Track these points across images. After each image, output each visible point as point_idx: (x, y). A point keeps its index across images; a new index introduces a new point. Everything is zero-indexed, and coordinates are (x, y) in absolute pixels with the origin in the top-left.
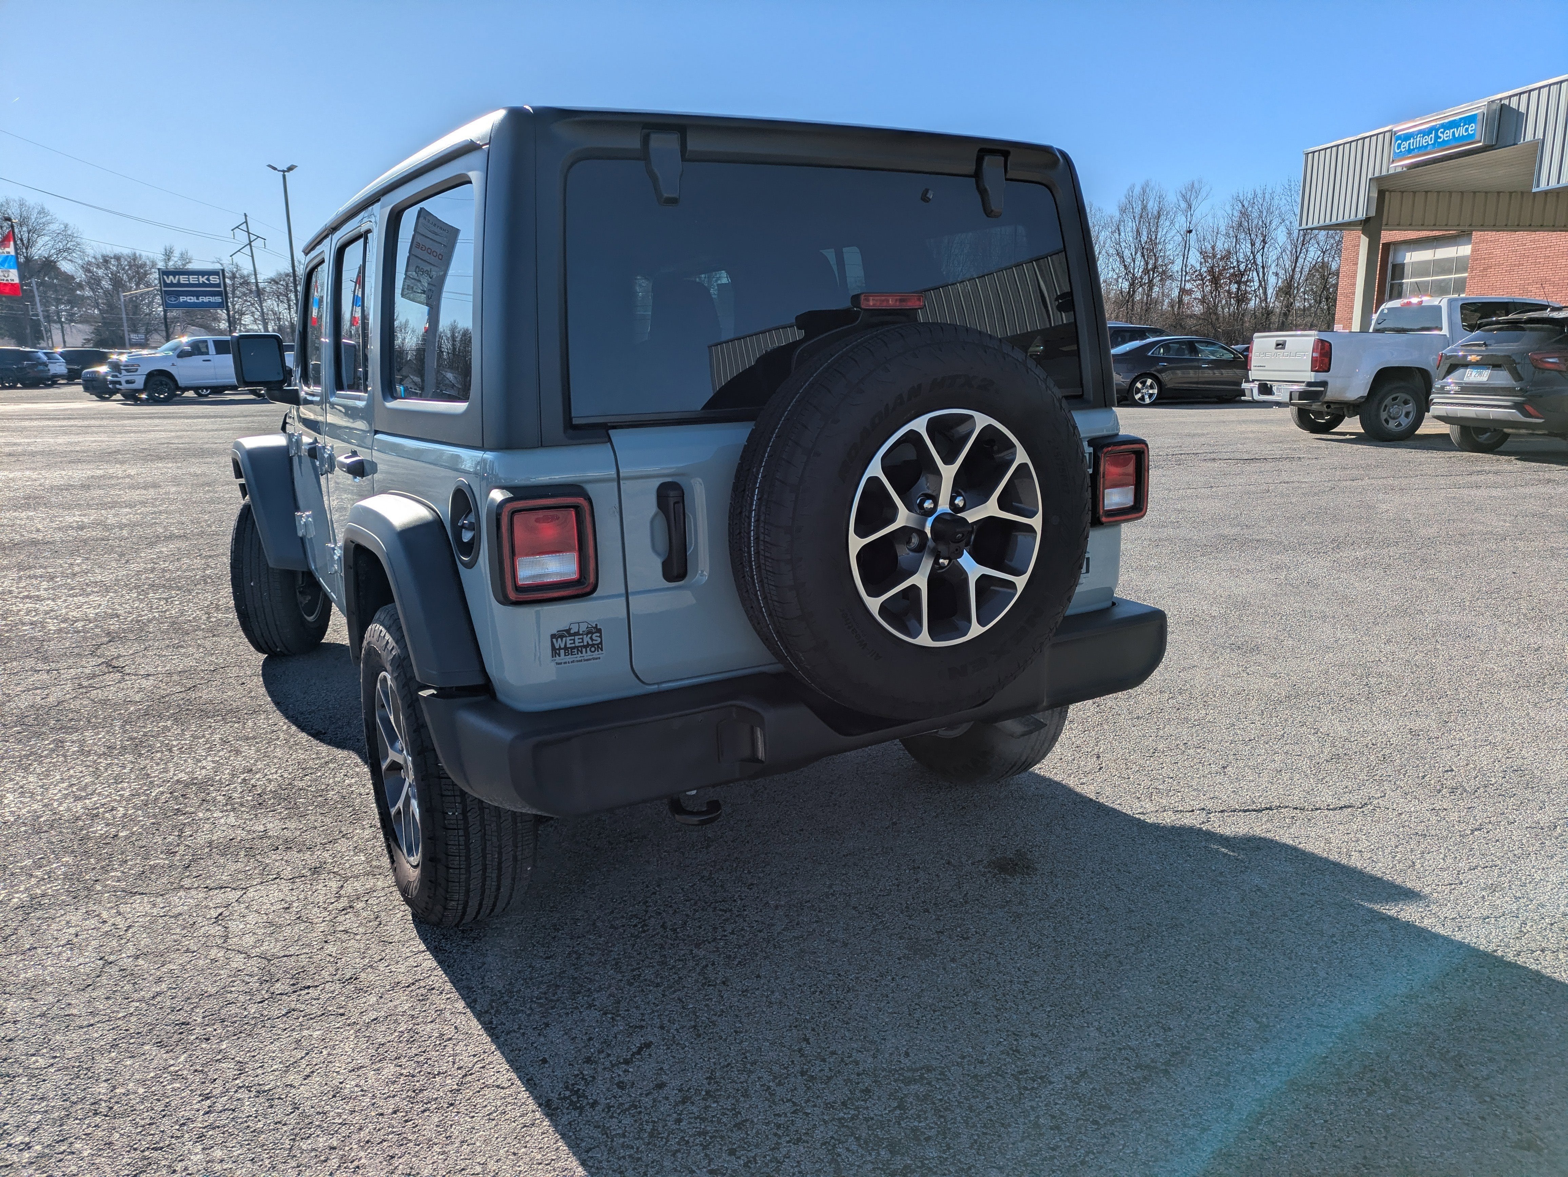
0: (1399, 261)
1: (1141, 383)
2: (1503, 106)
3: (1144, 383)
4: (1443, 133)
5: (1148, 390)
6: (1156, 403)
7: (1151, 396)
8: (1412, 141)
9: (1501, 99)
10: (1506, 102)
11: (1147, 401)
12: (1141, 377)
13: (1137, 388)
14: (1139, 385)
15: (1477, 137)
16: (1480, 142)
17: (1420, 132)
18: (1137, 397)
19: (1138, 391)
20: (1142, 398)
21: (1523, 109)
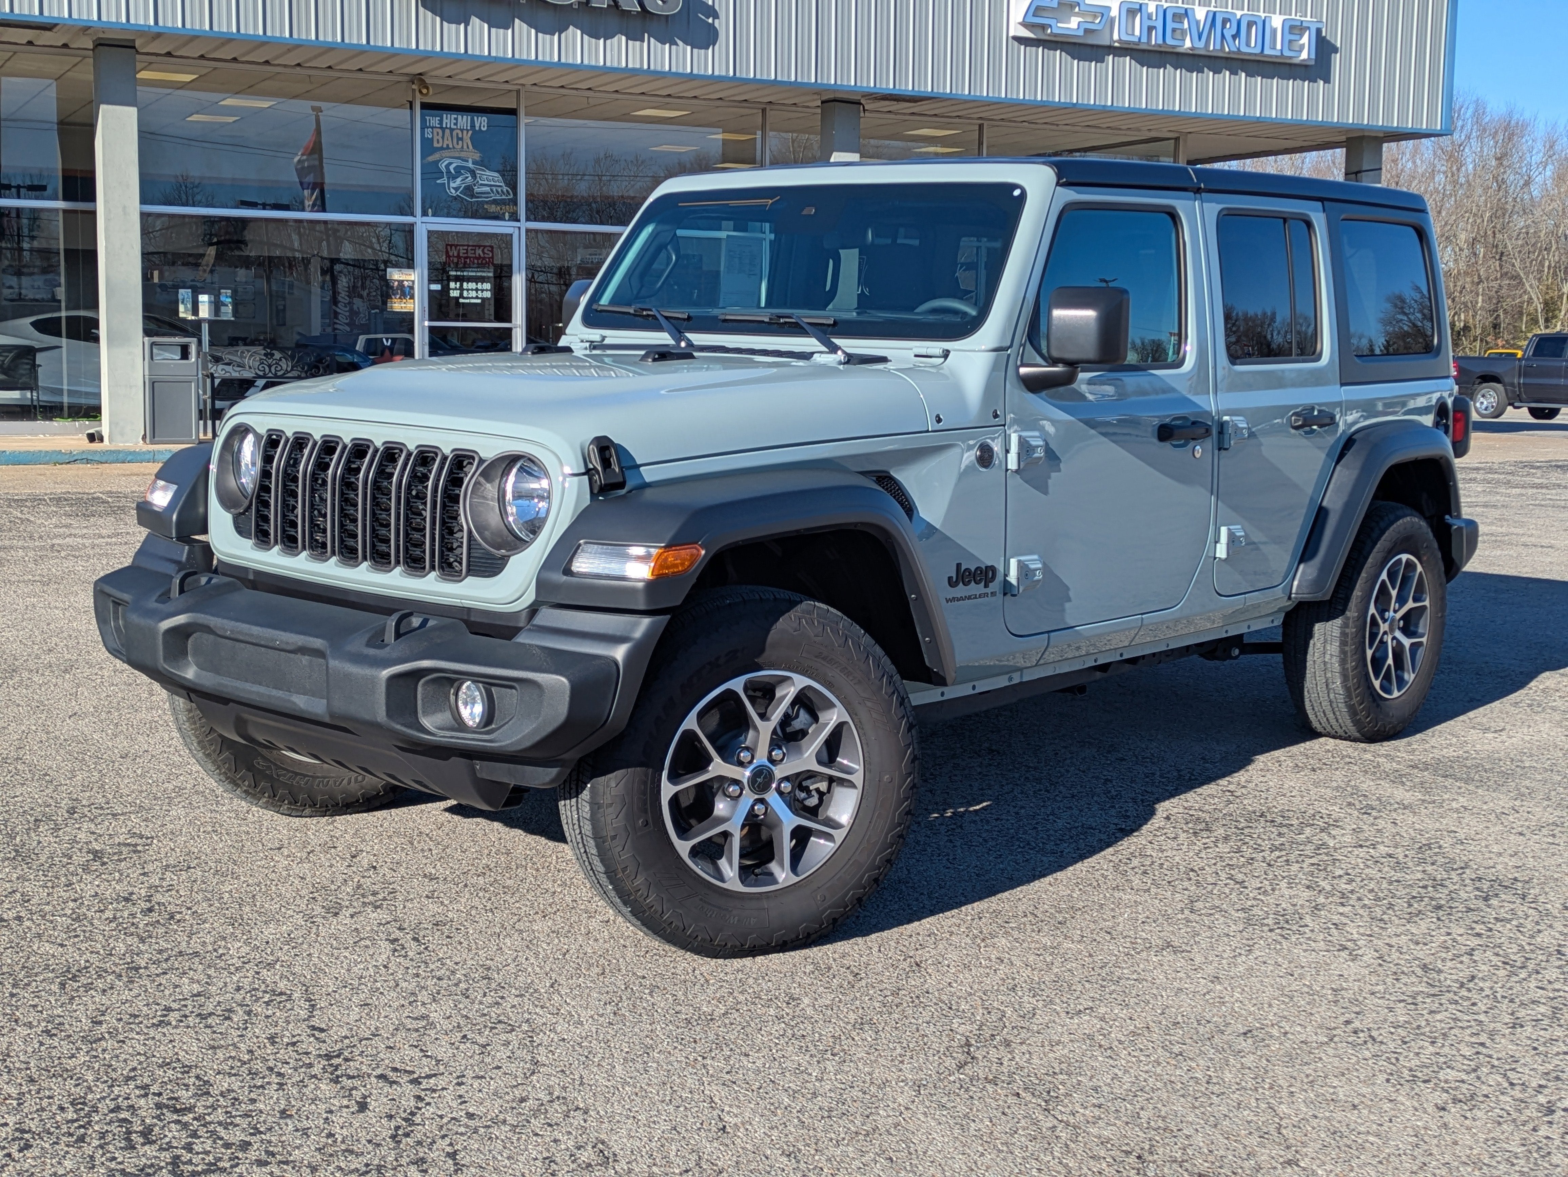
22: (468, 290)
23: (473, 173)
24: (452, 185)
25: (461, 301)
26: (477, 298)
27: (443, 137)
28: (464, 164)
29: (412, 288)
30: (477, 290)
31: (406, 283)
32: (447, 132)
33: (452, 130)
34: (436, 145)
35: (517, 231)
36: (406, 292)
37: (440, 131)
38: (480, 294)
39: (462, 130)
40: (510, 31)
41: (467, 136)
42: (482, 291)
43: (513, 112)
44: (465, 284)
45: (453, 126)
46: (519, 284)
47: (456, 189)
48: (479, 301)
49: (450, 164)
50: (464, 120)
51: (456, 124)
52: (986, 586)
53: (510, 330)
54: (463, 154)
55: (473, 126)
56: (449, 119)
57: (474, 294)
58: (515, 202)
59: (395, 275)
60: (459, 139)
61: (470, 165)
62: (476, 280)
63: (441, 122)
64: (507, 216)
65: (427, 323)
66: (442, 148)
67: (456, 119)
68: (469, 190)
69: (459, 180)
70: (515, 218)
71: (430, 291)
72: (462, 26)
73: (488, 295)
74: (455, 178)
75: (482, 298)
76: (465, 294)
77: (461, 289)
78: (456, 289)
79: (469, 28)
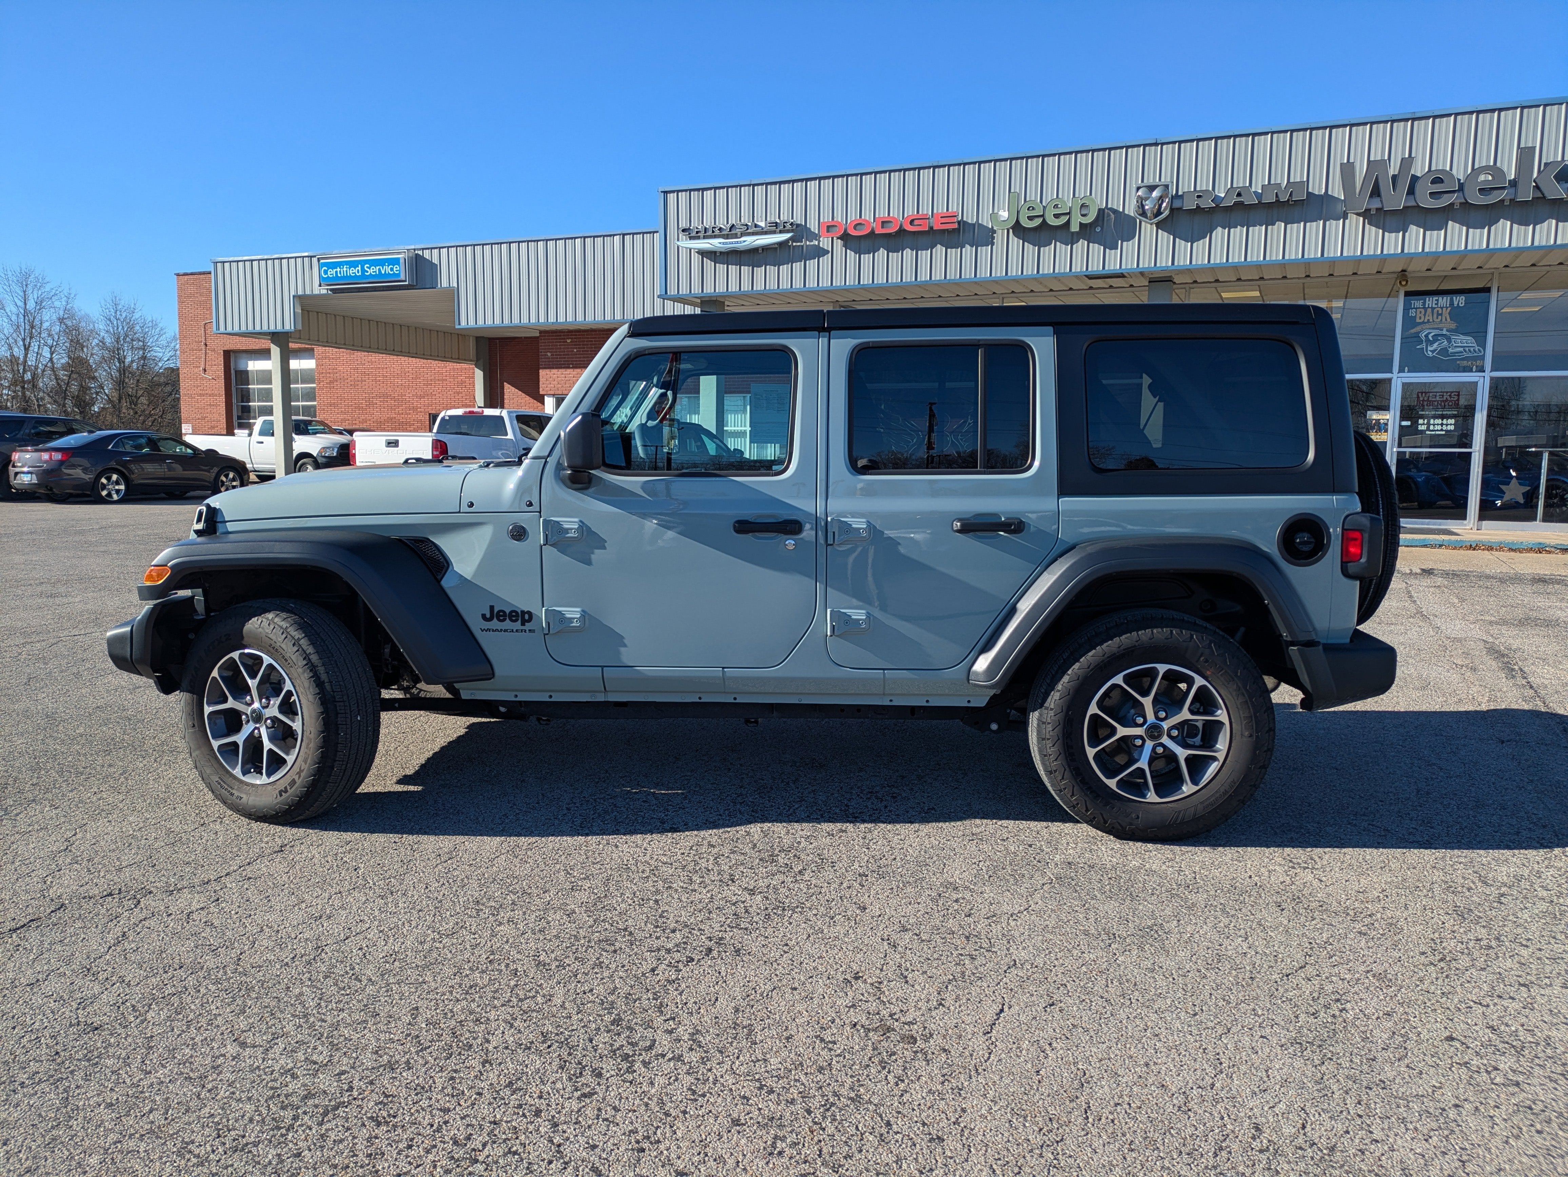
0: (241, 367)
1: (106, 478)
2: (417, 255)
3: (109, 479)
4: (369, 268)
5: (115, 486)
6: (125, 500)
7: (118, 491)
8: (338, 270)
9: (415, 250)
10: (420, 253)
11: (115, 497)
12: (106, 472)
13: (102, 484)
14: (104, 481)
15: (402, 277)
16: (405, 281)
17: (347, 263)
18: (104, 493)
19: (104, 487)
20: (109, 495)
21: (435, 261)
22: (1434, 425)
23: (1449, 340)
24: (1430, 348)
25: (1428, 432)
26: (1442, 430)
27: (1425, 315)
28: (1440, 333)
29: (1386, 424)
30: (1442, 424)
31: (1382, 421)
32: (1429, 310)
33: (1433, 309)
34: (1418, 320)
35: (1482, 380)
36: (1381, 427)
37: (1423, 311)
38: (1444, 428)
39: (1442, 308)
40: (1443, 232)
41: (1446, 313)
42: (1447, 425)
43: (1488, 290)
44: (1432, 421)
45: (1434, 306)
46: (1480, 420)
47: (1433, 351)
48: (1443, 433)
49: (1430, 333)
50: (1444, 301)
51: (1437, 304)
52: (523, 624)
53: (1470, 453)
54: (1440, 326)
55: (1452, 304)
56: (1430, 301)
57: (1439, 427)
58: (1483, 358)
59: (1374, 416)
60: (1438, 314)
61: (1444, 332)
62: (1442, 417)
63: (1424, 304)
64: (1474, 369)
65: (1395, 450)
66: (1423, 323)
67: (1437, 300)
68: (1444, 351)
69: (1435, 345)
70: (1481, 370)
71: (1401, 427)
72: (1401, 234)
73: (1452, 428)
74: (1432, 343)
75: (1446, 431)
76: (1432, 427)
77: (1429, 424)
78: (1424, 424)
79: (1407, 234)
